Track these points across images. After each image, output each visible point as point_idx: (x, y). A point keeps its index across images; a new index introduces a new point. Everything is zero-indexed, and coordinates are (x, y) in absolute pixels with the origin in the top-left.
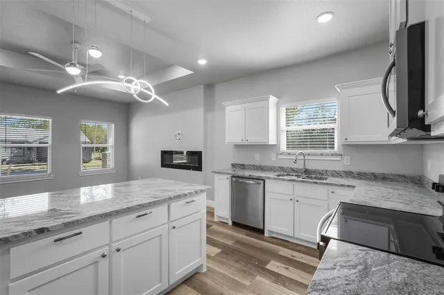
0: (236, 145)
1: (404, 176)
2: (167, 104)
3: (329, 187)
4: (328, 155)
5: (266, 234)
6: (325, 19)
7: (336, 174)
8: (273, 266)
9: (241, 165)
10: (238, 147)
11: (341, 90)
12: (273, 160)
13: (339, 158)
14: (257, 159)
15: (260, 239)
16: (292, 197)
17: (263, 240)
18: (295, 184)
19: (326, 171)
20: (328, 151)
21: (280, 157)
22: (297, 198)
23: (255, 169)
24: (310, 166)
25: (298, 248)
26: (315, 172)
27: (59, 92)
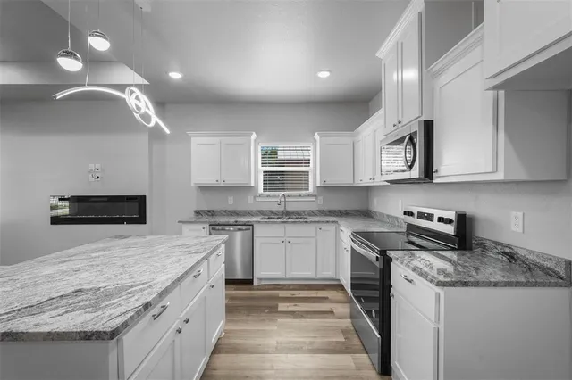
0: (200, 187)
1: (358, 211)
2: (168, 131)
3: (317, 225)
4: (305, 196)
5: (256, 283)
6: (324, 75)
7: (312, 213)
8: (282, 307)
9: (209, 211)
10: (204, 189)
11: (321, 137)
12: (250, 203)
13: (314, 199)
14: (230, 202)
15: (250, 290)
16: (283, 239)
17: (253, 290)
18: (286, 225)
19: (304, 211)
20: (304, 192)
21: (257, 199)
22: (288, 239)
23: (228, 215)
24: (289, 208)
25: (291, 287)
26: (293, 213)
27: (58, 98)
